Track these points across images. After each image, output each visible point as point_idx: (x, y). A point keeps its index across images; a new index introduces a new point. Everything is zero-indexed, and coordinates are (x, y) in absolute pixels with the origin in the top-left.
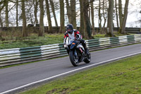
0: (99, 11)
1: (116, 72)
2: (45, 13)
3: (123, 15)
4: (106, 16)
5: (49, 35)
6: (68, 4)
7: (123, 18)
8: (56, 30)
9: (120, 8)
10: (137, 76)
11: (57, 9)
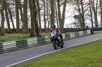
0: (45, 17)
1: (58, 59)
2: (5, 19)
3: (61, 20)
4: (49, 20)
5: (8, 35)
6: (21, 13)
7: (62, 21)
8: (14, 31)
9: (59, 14)
10: (73, 62)
11: (14, 16)
